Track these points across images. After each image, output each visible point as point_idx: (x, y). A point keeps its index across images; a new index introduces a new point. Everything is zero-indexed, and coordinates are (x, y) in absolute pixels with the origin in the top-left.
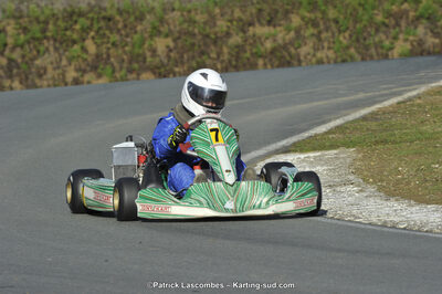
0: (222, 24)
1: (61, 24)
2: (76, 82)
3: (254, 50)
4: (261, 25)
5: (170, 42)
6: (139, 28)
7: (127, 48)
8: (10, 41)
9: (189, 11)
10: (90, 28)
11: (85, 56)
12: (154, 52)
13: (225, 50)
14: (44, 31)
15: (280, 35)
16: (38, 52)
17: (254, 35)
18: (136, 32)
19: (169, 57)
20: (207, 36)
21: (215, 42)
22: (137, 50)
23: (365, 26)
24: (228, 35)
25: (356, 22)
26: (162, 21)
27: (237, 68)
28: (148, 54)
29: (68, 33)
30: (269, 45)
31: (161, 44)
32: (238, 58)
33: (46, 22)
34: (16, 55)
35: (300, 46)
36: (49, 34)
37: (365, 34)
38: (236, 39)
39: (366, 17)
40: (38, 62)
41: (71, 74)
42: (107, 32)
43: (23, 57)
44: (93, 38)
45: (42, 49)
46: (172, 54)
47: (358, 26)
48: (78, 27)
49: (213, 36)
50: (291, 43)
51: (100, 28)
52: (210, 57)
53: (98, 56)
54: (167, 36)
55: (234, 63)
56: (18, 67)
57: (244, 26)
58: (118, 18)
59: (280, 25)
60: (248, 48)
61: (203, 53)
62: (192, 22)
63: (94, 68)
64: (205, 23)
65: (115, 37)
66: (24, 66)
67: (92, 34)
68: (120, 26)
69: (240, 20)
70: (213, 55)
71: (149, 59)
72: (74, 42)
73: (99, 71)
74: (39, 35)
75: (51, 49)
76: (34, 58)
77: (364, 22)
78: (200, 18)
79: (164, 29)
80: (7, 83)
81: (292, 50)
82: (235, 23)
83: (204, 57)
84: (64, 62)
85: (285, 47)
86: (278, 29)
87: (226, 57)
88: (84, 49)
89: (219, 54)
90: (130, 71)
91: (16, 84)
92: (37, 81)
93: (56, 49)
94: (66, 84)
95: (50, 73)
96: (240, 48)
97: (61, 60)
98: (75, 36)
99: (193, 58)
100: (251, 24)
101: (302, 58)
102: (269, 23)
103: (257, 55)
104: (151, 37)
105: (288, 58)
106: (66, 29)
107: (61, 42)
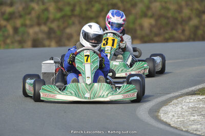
0: (186, 12)
1: (84, 7)
5: (152, 21)
8: (51, 16)
9: (166, 2)
10: (102, 10)
12: (142, 27)
13: (187, 28)
14: (73, 10)
16: (68, 24)
19: (151, 31)
24: (190, 19)
29: (88, 13)
33: (74, 6)
36: (76, 13)
40: (68, 30)
43: (59, 27)
48: (94, 9)
49: (180, 19)
55: (192, 36)
61: (172, 29)
64: (175, 11)
66: (58, 33)
67: (103, 13)
69: (197, 9)
70: (180, 31)
74: (69, 13)
75: (77, 22)
76: (65, 28)
80: (47, 42)
87: (187, 33)
89: (183, 31)
91: (53, 43)
98: (92, 15)
106: (87, 10)
107: (83, 18)
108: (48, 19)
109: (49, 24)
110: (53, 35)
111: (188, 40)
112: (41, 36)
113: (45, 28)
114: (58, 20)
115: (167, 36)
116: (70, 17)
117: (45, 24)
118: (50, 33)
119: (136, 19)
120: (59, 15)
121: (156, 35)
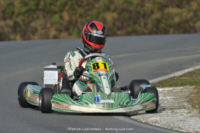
0: (149, 6)
1: (48, 1)
2: (55, 37)
3: (168, 22)
4: (173, 7)
5: (115, 15)
6: (97, 5)
8: (17, 11)
10: (66, 4)
11: (62, 22)
12: (105, 21)
13: (149, 21)
14: (37, 5)
15: (185, 14)
16: (33, 18)
17: (168, 13)
18: (94, 8)
19: (114, 24)
20: (138, 13)
21: (144, 16)
24: (152, 12)
26: (111, 2)
27: (156, 33)
29: (53, 7)
30: (177, 20)
32: (157, 27)
34: (19, 20)
35: (196, 21)
36: (40, 7)
38: (157, 15)
40: (33, 24)
41: (53, 32)
42: (76, 7)
43: (24, 21)
44: (67, 10)
45: (35, 16)
46: (117, 23)
48: (58, 3)
49: (142, 13)
50: (191, 19)
51: (72, 4)
52: (140, 25)
53: (70, 22)
54: (114, 11)
55: (155, 30)
56: (20, 27)
57: (162, 7)
59: (184, 8)
60: (164, 21)
61: (135, 23)
62: (131, 3)
63: (67, 29)
64: (138, 4)
65: (81, 11)
66: (23, 27)
67: (67, 8)
68: (85, 4)
69: (159, 3)
70: (142, 24)
72: (56, 13)
73: (71, 31)
74: (34, 7)
75: (41, 16)
76: (30, 22)
78: (135, 0)
79: (112, 7)
80: (12, 36)
81: (191, 24)
82: (156, 5)
83: (137, 26)
84: (49, 25)
85: (187, 21)
86: (183, 10)
87: (149, 26)
88: (61, 18)
89: (146, 24)
91: (18, 37)
92: (31, 36)
93: (44, 17)
94: (48, 38)
95: (40, 31)
96: (159, 21)
97: (46, 24)
98: (56, 9)
99: (129, 25)
100: (167, 6)
101: (197, 29)
102: (178, 6)
103: (171, 26)
104: (104, 12)
105: (188, 28)
106: (51, 4)
107: (48, 13)
108: (13, 13)
109: (14, 18)
110: (18, 29)
111: (150, 33)
112: (6, 30)
113: (10, 22)
114: (23, 14)
115: (130, 29)
116: (34, 11)
117: (10, 18)
118: (15, 27)
119: (99, 13)
120: (24, 9)
121: (119, 29)
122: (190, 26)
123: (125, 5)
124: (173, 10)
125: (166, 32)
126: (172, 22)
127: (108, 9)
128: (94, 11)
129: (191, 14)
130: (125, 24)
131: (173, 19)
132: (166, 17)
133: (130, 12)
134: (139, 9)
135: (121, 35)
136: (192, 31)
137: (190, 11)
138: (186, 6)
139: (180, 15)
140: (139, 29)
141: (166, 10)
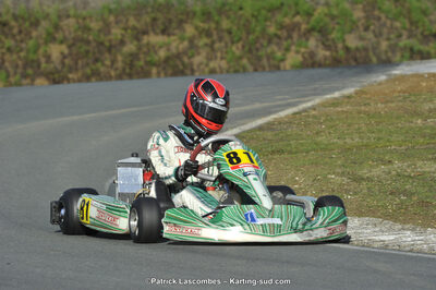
3: (148, 59)
4: (156, 34)
6: (34, 34)
7: (22, 54)
15: (174, 44)
17: (148, 44)
18: (31, 38)
20: (102, 44)
21: (109, 50)
22: (32, 56)
23: (257, 38)
25: (248, 33)
26: (57, 27)
27: (130, 76)
28: (43, 60)
30: (162, 53)
31: (56, 51)
32: (131, 65)
35: (193, 56)
37: (258, 45)
38: (130, 47)
39: (258, 29)
42: (2, 37)
46: (67, 61)
47: (251, 37)
50: (185, 53)
52: (103, 64)
54: (62, 42)
57: (138, 34)
58: (13, 23)
59: (174, 35)
60: (142, 56)
62: (87, 29)
65: (9, 43)
68: (15, 31)
71: (43, 65)
77: (257, 34)
78: (95, 25)
79: (59, 36)
81: (186, 60)
82: (129, 31)
83: (99, 64)
85: (178, 56)
86: (173, 38)
90: (25, 76)
96: (134, 56)
99: (88, 64)
100: (145, 33)
101: (195, 67)
102: (164, 32)
103: (150, 64)
104: (46, 43)
105: (181, 67)
122: (183, 64)
123: (80, 33)
124: (155, 39)
125: (145, 74)
126: (156, 58)
127: (54, 40)
128: (31, 43)
129: (186, 43)
130: (80, 62)
131: (156, 52)
132: (145, 49)
133: (88, 42)
134: (102, 37)
135: (74, 81)
136: (188, 72)
137: (182, 39)
138: (176, 31)
139: (168, 46)
140: (102, 69)
141: (145, 39)
